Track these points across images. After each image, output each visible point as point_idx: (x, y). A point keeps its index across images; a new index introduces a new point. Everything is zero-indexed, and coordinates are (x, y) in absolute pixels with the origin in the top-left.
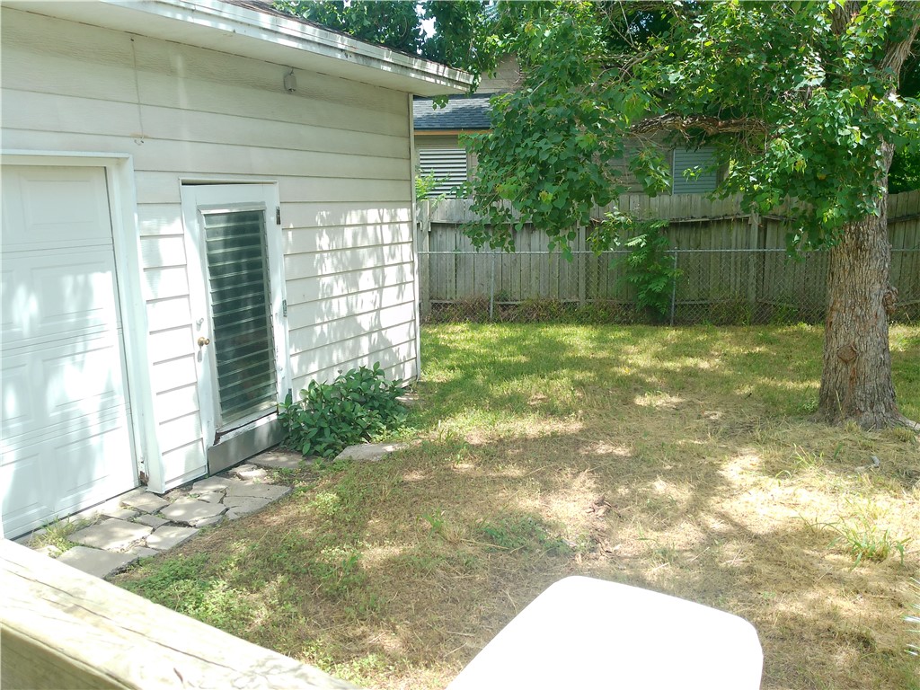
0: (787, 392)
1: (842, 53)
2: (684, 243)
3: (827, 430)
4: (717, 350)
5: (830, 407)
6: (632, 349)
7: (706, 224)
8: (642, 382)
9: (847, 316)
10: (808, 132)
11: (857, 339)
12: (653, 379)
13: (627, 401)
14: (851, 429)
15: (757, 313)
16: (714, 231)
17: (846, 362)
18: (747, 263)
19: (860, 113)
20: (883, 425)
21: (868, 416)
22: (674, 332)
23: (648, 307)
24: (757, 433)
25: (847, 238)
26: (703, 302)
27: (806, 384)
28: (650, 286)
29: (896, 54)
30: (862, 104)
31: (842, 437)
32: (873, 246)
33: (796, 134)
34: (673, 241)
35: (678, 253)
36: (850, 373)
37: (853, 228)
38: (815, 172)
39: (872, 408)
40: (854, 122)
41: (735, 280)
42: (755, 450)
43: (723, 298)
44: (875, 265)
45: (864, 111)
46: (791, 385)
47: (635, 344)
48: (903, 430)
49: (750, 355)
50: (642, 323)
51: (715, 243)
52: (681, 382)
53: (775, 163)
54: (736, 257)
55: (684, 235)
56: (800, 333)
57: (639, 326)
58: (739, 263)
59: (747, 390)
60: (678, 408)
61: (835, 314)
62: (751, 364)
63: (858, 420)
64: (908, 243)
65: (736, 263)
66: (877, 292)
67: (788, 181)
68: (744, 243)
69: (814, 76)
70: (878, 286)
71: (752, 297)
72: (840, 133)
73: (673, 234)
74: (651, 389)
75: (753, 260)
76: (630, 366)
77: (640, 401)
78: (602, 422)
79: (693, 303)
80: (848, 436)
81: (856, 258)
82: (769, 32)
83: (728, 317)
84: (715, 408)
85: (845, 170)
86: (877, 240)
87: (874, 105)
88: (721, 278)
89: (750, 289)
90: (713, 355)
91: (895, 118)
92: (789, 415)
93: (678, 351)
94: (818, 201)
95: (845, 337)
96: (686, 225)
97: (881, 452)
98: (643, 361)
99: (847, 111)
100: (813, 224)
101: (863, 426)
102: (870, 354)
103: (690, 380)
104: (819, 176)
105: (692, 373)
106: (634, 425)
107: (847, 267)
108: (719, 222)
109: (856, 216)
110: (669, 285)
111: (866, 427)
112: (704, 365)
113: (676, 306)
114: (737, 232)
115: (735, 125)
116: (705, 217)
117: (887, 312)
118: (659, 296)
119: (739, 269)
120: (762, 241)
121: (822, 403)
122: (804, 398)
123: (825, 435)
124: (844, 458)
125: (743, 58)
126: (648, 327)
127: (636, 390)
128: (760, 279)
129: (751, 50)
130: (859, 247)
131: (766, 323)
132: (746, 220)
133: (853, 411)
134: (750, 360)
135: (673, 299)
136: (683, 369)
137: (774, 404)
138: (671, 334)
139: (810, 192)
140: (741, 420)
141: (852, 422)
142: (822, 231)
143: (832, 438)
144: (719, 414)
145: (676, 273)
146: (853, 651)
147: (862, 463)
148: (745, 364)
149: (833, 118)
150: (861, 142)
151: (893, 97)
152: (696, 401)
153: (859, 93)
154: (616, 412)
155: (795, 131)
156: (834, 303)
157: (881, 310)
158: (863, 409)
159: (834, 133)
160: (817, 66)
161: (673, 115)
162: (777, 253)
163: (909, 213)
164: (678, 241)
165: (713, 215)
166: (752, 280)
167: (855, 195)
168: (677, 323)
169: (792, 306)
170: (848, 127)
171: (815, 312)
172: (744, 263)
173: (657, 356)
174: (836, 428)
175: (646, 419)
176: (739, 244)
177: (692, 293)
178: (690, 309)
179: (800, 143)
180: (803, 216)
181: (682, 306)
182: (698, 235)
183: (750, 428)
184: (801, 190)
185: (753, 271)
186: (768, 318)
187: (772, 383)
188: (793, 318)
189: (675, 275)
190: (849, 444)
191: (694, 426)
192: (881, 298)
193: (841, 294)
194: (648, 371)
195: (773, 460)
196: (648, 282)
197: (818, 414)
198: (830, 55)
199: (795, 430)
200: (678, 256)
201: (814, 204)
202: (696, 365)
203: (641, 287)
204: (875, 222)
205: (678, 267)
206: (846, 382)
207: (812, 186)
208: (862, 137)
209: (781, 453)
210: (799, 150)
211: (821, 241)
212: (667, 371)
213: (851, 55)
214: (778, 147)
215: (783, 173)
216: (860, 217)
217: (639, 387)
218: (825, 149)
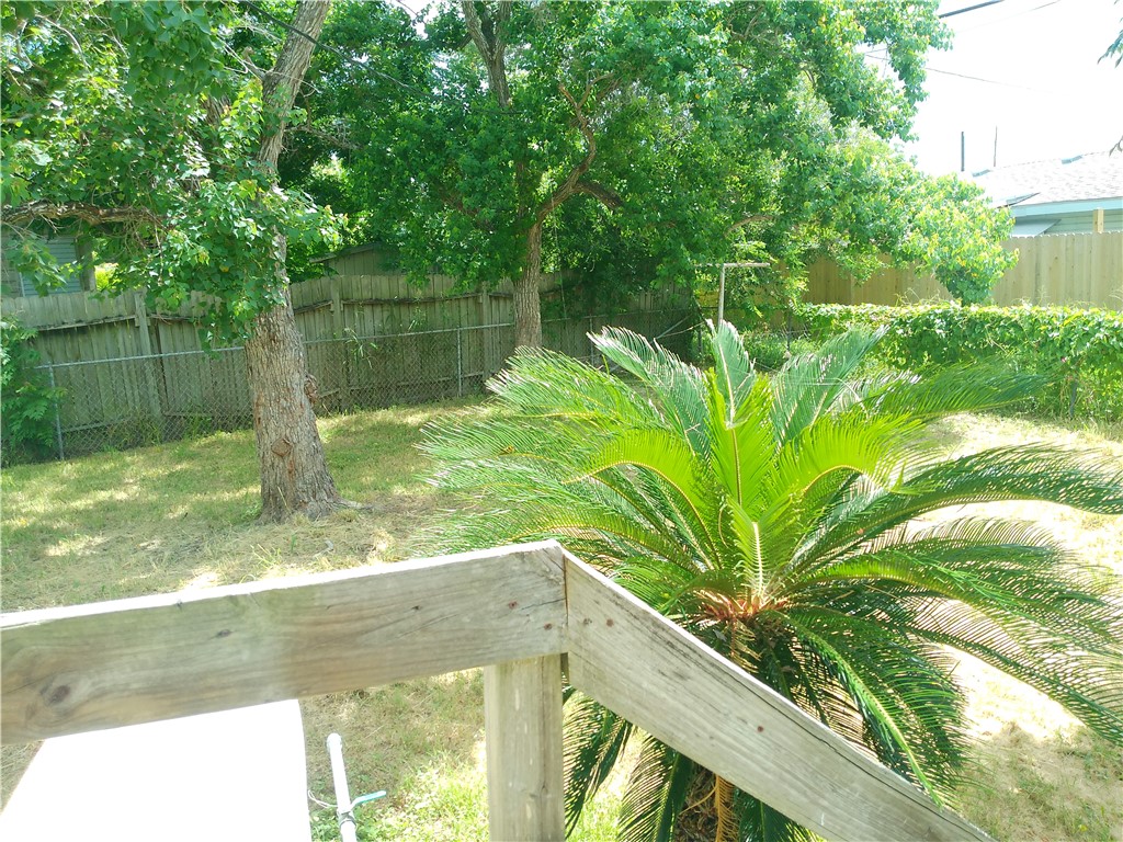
0: (224, 504)
1: (221, 142)
2: (59, 355)
3: (277, 528)
4: (132, 477)
5: (274, 506)
6: (20, 496)
7: (82, 330)
8: (50, 531)
9: (274, 410)
10: (202, 223)
11: (288, 431)
12: (62, 524)
13: (36, 556)
14: (299, 523)
15: (166, 428)
16: (94, 337)
17: (282, 456)
18: (143, 372)
19: (251, 206)
20: (328, 511)
21: (313, 505)
22: (69, 466)
23: (26, 441)
24: (207, 550)
25: (259, 330)
26: (98, 425)
27: (243, 492)
28: (25, 414)
29: (270, 147)
30: (253, 197)
31: (293, 532)
32: (285, 336)
33: (191, 225)
34: (44, 354)
35: (54, 368)
36: (288, 467)
37: (262, 320)
38: (217, 264)
39: (314, 497)
40: (248, 214)
41: (133, 394)
42: (209, 567)
43: (123, 417)
44: (290, 355)
45: (255, 204)
46: (227, 496)
47: (22, 488)
48: (347, 512)
49: (172, 474)
50: (21, 463)
51: (97, 352)
52: (101, 519)
53: (175, 256)
54: (128, 367)
55: (56, 345)
56: (221, 442)
57: (19, 467)
58: (133, 373)
59: (181, 511)
60: (104, 548)
61: (261, 409)
62: (175, 483)
63: (304, 511)
64: (310, 335)
65: (129, 374)
66: (297, 381)
67: (191, 275)
68: (135, 348)
69: (198, 166)
70: (297, 376)
71: (157, 411)
72: (236, 224)
73: (42, 345)
74: (65, 534)
75: (149, 368)
76: (26, 515)
77: (53, 551)
78: (12, 586)
79: (85, 428)
80: (299, 529)
81: (271, 350)
82: (142, 116)
83: (135, 438)
84: (151, 537)
85: (247, 262)
86: (288, 329)
87: (263, 197)
88: (115, 393)
89: (152, 401)
90: (127, 483)
91: (283, 210)
92: (234, 524)
93: (82, 487)
94: (226, 294)
95: (276, 431)
96: (57, 333)
97: (332, 537)
98: (41, 506)
99: (239, 203)
100: (225, 317)
101: (310, 516)
102: (303, 444)
103: (110, 515)
104: (223, 269)
105: (109, 507)
106: (57, 579)
107: (265, 359)
108: (99, 326)
109: (265, 307)
110: (50, 409)
111: (313, 517)
112: (121, 496)
113: (63, 435)
114: (124, 337)
115: (119, 213)
116: (80, 321)
117: (310, 400)
118: (39, 424)
119: (134, 379)
120: (157, 345)
121: (265, 503)
122: (245, 505)
123: (275, 534)
124: (300, 550)
125: (119, 143)
126: (32, 467)
127: (44, 541)
128: (163, 389)
129: (126, 135)
130: (272, 338)
131: (179, 438)
132: (132, 321)
133: (298, 505)
134: (174, 481)
135: (58, 427)
136: (96, 505)
137: (216, 518)
138: (68, 469)
139: (216, 285)
140: (185, 542)
141: (299, 515)
142: (235, 325)
143: (284, 535)
144: (157, 542)
145: (55, 392)
146: (353, 705)
147: (318, 550)
148: (169, 485)
149: (226, 210)
150: (257, 233)
151: (278, 190)
152: (126, 536)
153: (248, 187)
154: (25, 570)
155: (190, 222)
156: (258, 399)
157: (304, 399)
158: (306, 500)
159: (230, 226)
160: (199, 155)
161: (45, 202)
162: (176, 358)
163: (305, 304)
164: (50, 354)
165: (90, 318)
166: (153, 391)
167: (260, 286)
168: (70, 454)
169: (204, 415)
170: (243, 219)
171: (231, 418)
172: (139, 372)
173: (56, 497)
174: (286, 525)
175: (70, 568)
176: (129, 350)
177: (81, 416)
178: (82, 436)
179: (198, 235)
180: (212, 309)
181: (72, 433)
182: (76, 344)
183: (197, 548)
184: (207, 284)
185: (152, 381)
186: (180, 432)
187: (207, 498)
188: (208, 428)
189: (57, 396)
190: (302, 536)
191: (134, 561)
192: (302, 386)
193: (263, 388)
194: (54, 516)
195: (231, 571)
196: (22, 408)
197: (264, 516)
198: (210, 145)
199: (245, 538)
200: (55, 372)
201: (223, 297)
202: (111, 497)
203: (12, 416)
204: (283, 313)
205: (56, 385)
206: (286, 476)
207: (217, 279)
208: (258, 229)
209: (237, 562)
210: (198, 241)
211: (235, 335)
212: (78, 512)
213: (229, 145)
214: (176, 239)
215: (186, 266)
216: (269, 308)
217: (47, 536)
218: (223, 240)
